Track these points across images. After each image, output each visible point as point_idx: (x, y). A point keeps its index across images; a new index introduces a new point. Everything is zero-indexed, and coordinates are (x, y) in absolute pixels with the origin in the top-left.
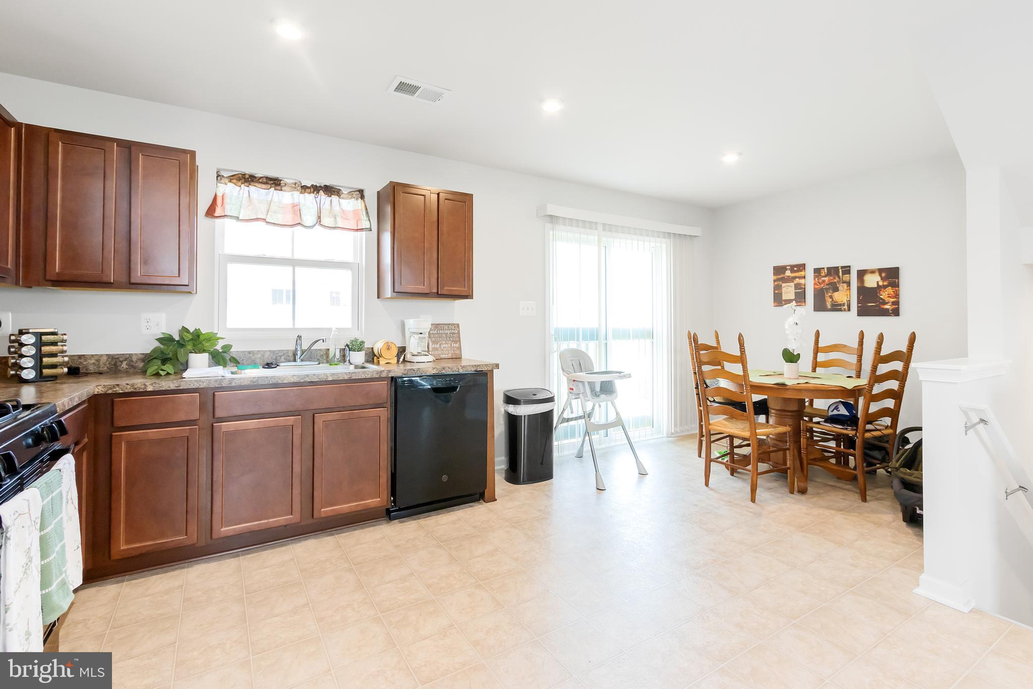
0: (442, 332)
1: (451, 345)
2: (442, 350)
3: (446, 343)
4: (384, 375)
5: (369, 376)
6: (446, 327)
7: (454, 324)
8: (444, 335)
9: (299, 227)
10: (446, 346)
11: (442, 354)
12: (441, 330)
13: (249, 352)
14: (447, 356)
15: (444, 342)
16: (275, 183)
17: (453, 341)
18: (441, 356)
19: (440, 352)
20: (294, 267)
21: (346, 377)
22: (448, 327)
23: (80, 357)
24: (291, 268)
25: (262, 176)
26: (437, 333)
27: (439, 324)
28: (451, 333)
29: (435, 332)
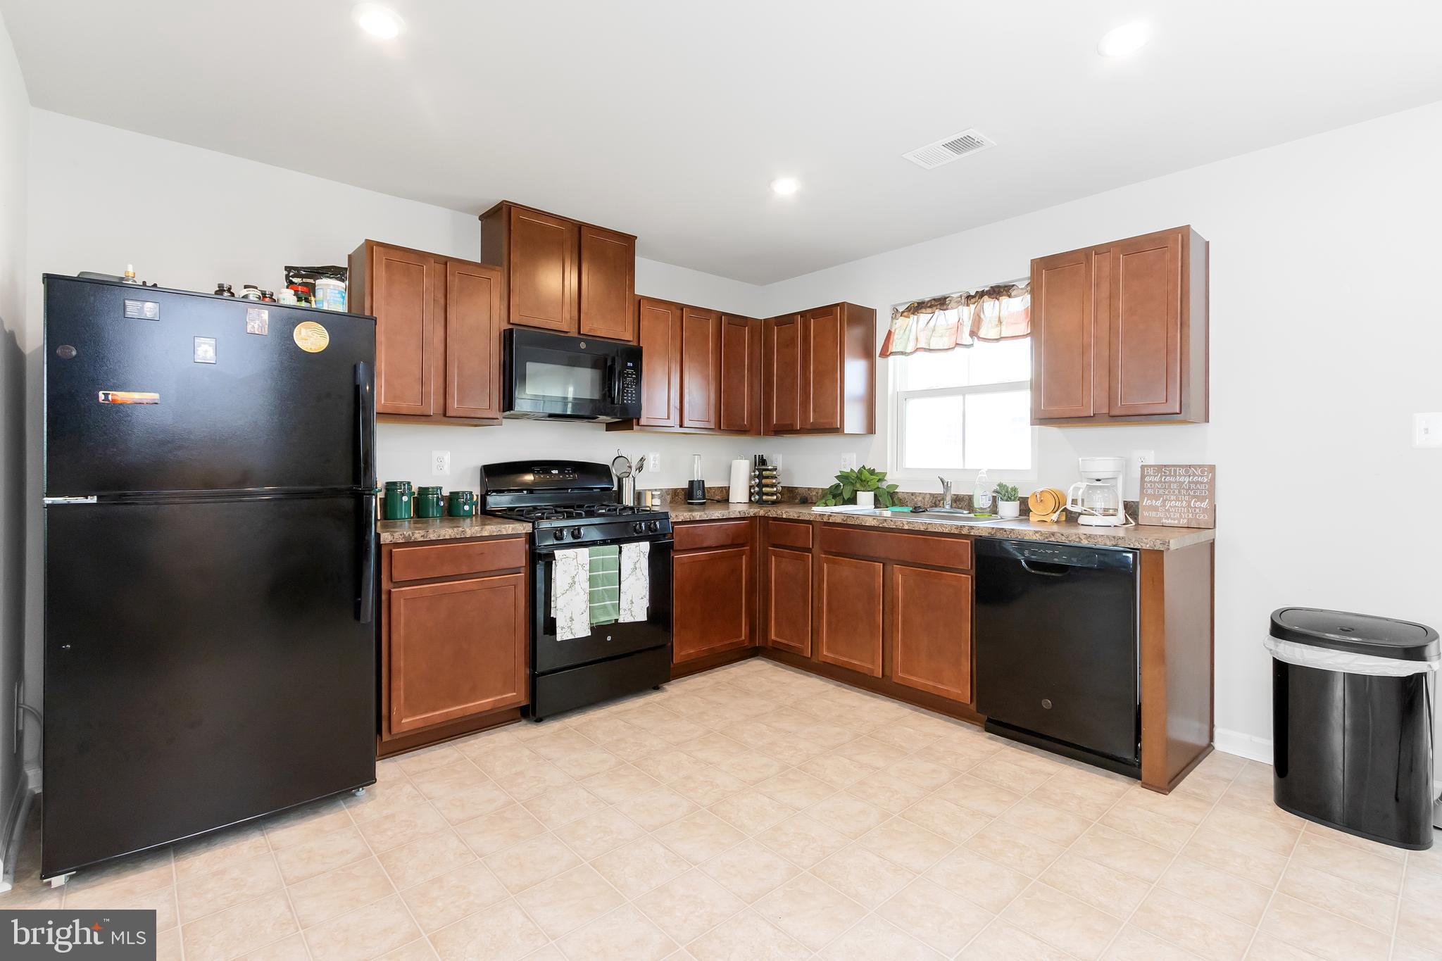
0: (1172, 479)
1: (1189, 506)
2: (1168, 511)
3: (1177, 500)
4: (965, 532)
5: (946, 531)
6: (1182, 471)
7: (1200, 466)
8: (1174, 486)
9: (957, 349)
10: (1178, 504)
11: (1167, 518)
12: (1170, 475)
13: (913, 494)
14: (1176, 522)
15: (1172, 498)
16: (941, 303)
17: (1194, 497)
18: (1164, 521)
19: (1160, 514)
20: (964, 395)
21: (922, 528)
22: (1187, 471)
23: (809, 489)
24: (961, 397)
25: (929, 299)
26: (1161, 482)
27: (1165, 466)
28: (1193, 482)
29: (1157, 479)
